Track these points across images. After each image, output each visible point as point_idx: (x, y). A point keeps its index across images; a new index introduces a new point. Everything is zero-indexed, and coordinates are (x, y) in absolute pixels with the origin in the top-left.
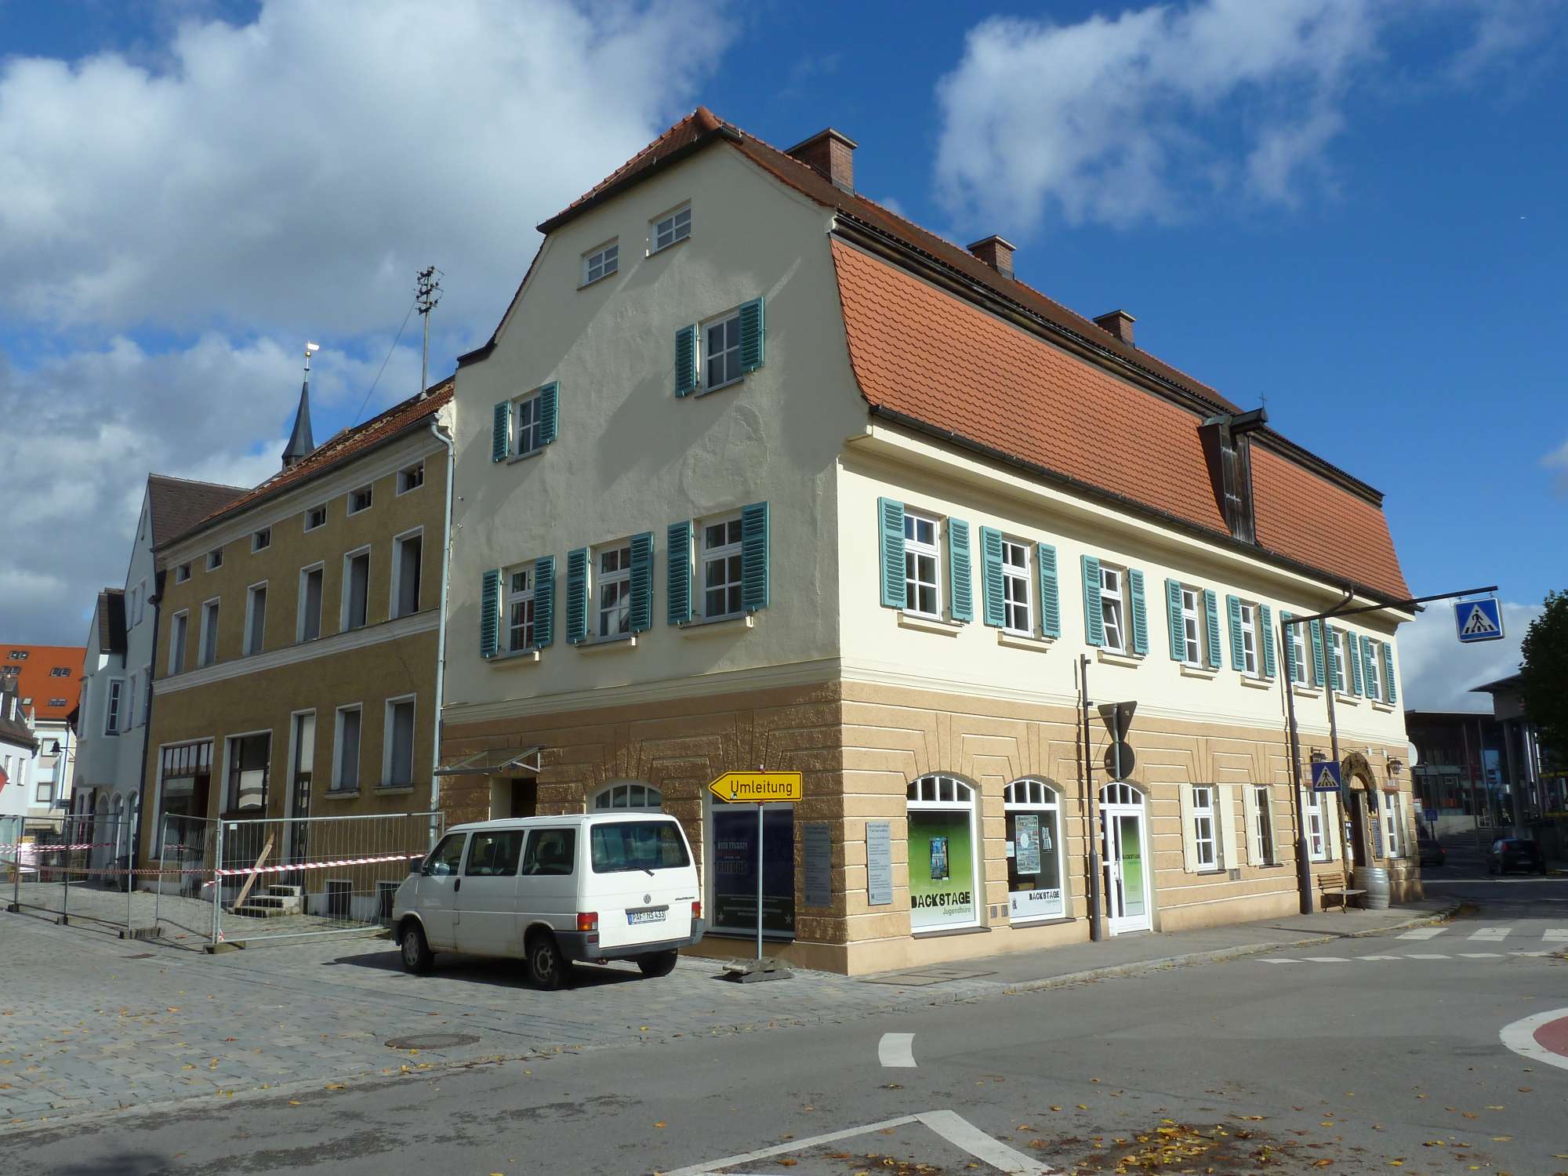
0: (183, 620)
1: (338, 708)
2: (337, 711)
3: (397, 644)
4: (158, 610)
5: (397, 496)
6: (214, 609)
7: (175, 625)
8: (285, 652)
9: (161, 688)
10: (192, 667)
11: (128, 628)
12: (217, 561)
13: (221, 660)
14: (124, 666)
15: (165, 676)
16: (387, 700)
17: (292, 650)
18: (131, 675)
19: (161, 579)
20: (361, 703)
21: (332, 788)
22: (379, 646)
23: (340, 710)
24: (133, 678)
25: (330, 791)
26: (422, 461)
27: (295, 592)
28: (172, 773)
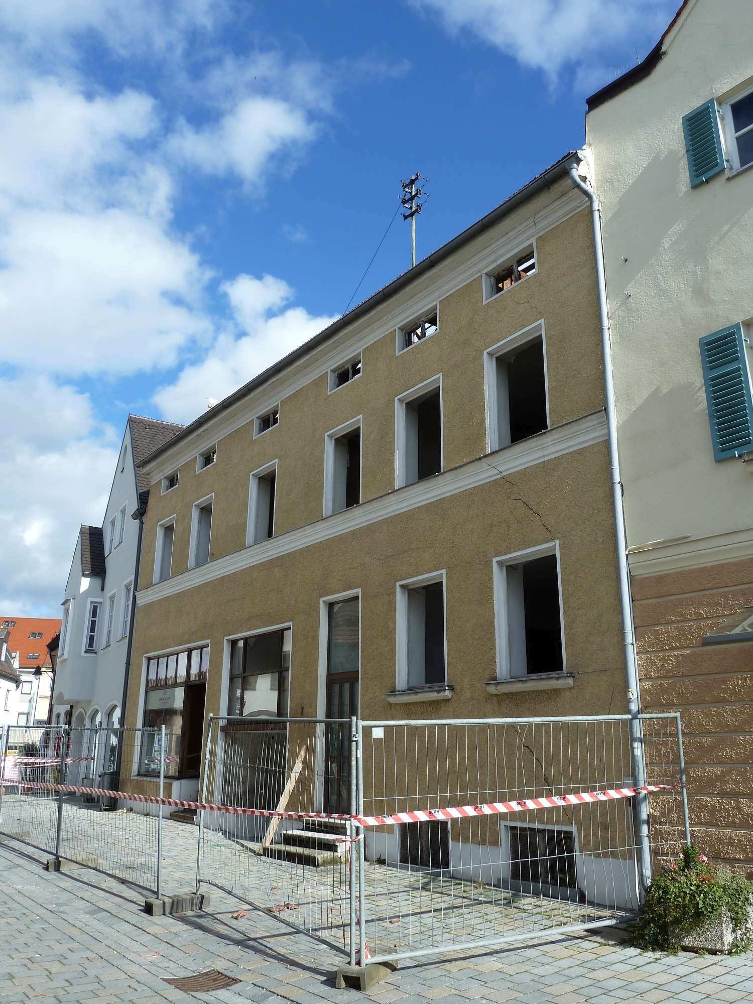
0: (169, 530)
1: (398, 584)
2: (398, 589)
3: (507, 482)
4: (142, 523)
5: (485, 302)
6: (206, 511)
7: (160, 534)
8: (309, 530)
9: (144, 598)
10: (181, 569)
11: (106, 553)
12: (208, 460)
13: (214, 557)
14: (103, 589)
15: (150, 585)
16: (495, 560)
17: (321, 526)
18: (109, 595)
19: (143, 499)
20: (444, 572)
21: (397, 688)
22: (482, 489)
23: (402, 586)
24: (112, 598)
25: (394, 692)
26: (531, 245)
27: (321, 460)
28: (157, 685)
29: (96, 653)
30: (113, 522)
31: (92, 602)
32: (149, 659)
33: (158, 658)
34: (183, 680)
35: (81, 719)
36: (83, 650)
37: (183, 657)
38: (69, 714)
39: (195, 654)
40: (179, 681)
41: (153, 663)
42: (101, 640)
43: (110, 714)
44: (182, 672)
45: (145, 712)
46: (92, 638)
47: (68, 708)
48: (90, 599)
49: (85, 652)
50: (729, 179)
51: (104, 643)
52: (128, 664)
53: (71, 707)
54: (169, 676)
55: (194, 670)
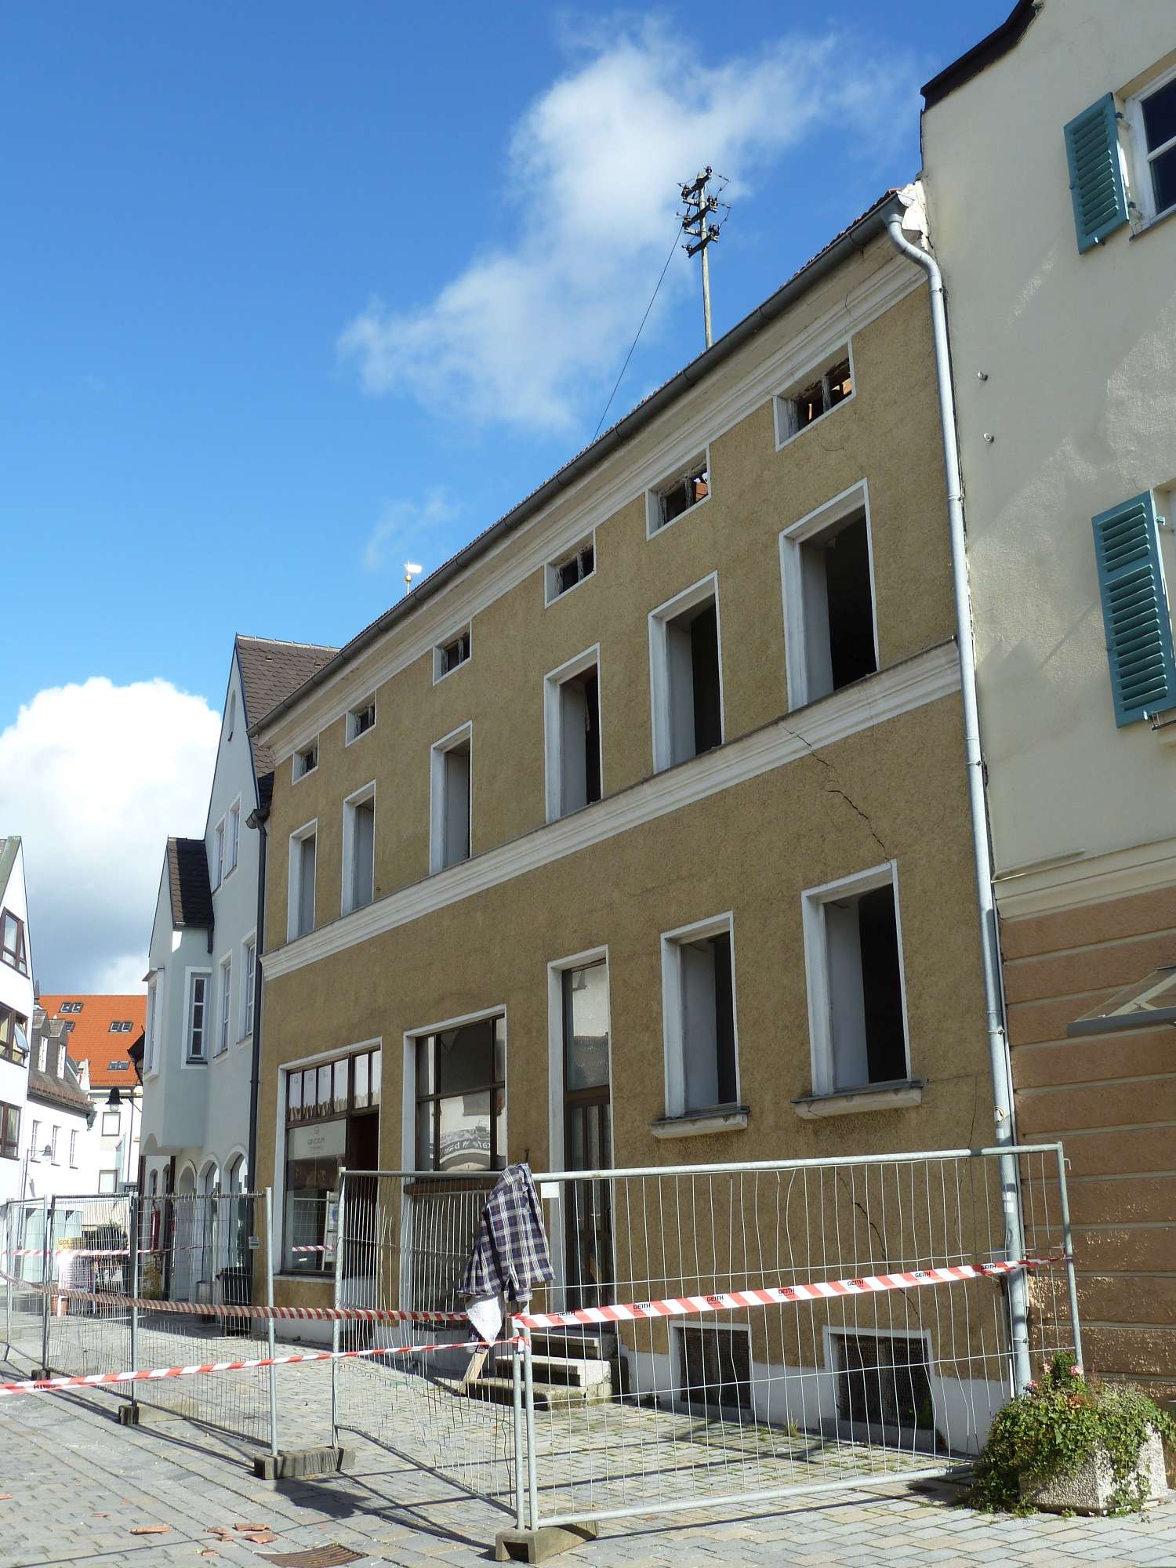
0: (308, 844)
1: (664, 936)
2: (664, 945)
3: (819, 761)
4: (264, 835)
5: (778, 447)
6: (365, 810)
7: (294, 852)
8: (524, 845)
9: (276, 966)
10: (331, 916)
11: (213, 885)
12: (365, 720)
13: (382, 894)
14: (210, 950)
15: (282, 943)
16: (805, 894)
17: (541, 838)
18: (221, 961)
19: (265, 787)
20: (730, 915)
21: (668, 1114)
22: (781, 772)
23: (670, 941)
24: (226, 966)
25: (662, 1119)
26: (844, 348)
27: (538, 722)
28: (303, 1117)
29: (206, 1063)
30: (221, 830)
31: (193, 974)
32: (289, 1073)
33: (303, 1070)
34: (344, 1107)
35: (189, 1177)
36: (184, 1058)
37: (342, 1067)
38: (170, 1171)
39: (361, 1062)
40: (338, 1110)
41: (296, 1078)
42: (212, 1043)
43: (233, 1170)
44: (342, 1094)
45: (287, 1163)
46: (197, 1037)
47: (167, 1160)
48: (189, 970)
49: (187, 1062)
50: (1134, 238)
51: (217, 1049)
52: (255, 1082)
53: (173, 1159)
54: (321, 1103)
55: (361, 1091)
